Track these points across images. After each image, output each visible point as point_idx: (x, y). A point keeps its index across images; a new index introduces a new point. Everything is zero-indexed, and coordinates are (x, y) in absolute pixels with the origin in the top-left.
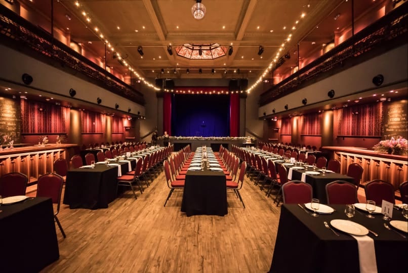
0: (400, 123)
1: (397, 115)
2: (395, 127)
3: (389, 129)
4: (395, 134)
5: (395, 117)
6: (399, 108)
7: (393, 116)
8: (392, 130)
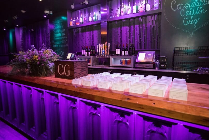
0: (61, 38)
1: (59, 31)
2: (58, 43)
3: (55, 45)
4: (59, 50)
5: (57, 33)
6: (60, 23)
7: (57, 31)
8: (57, 46)
